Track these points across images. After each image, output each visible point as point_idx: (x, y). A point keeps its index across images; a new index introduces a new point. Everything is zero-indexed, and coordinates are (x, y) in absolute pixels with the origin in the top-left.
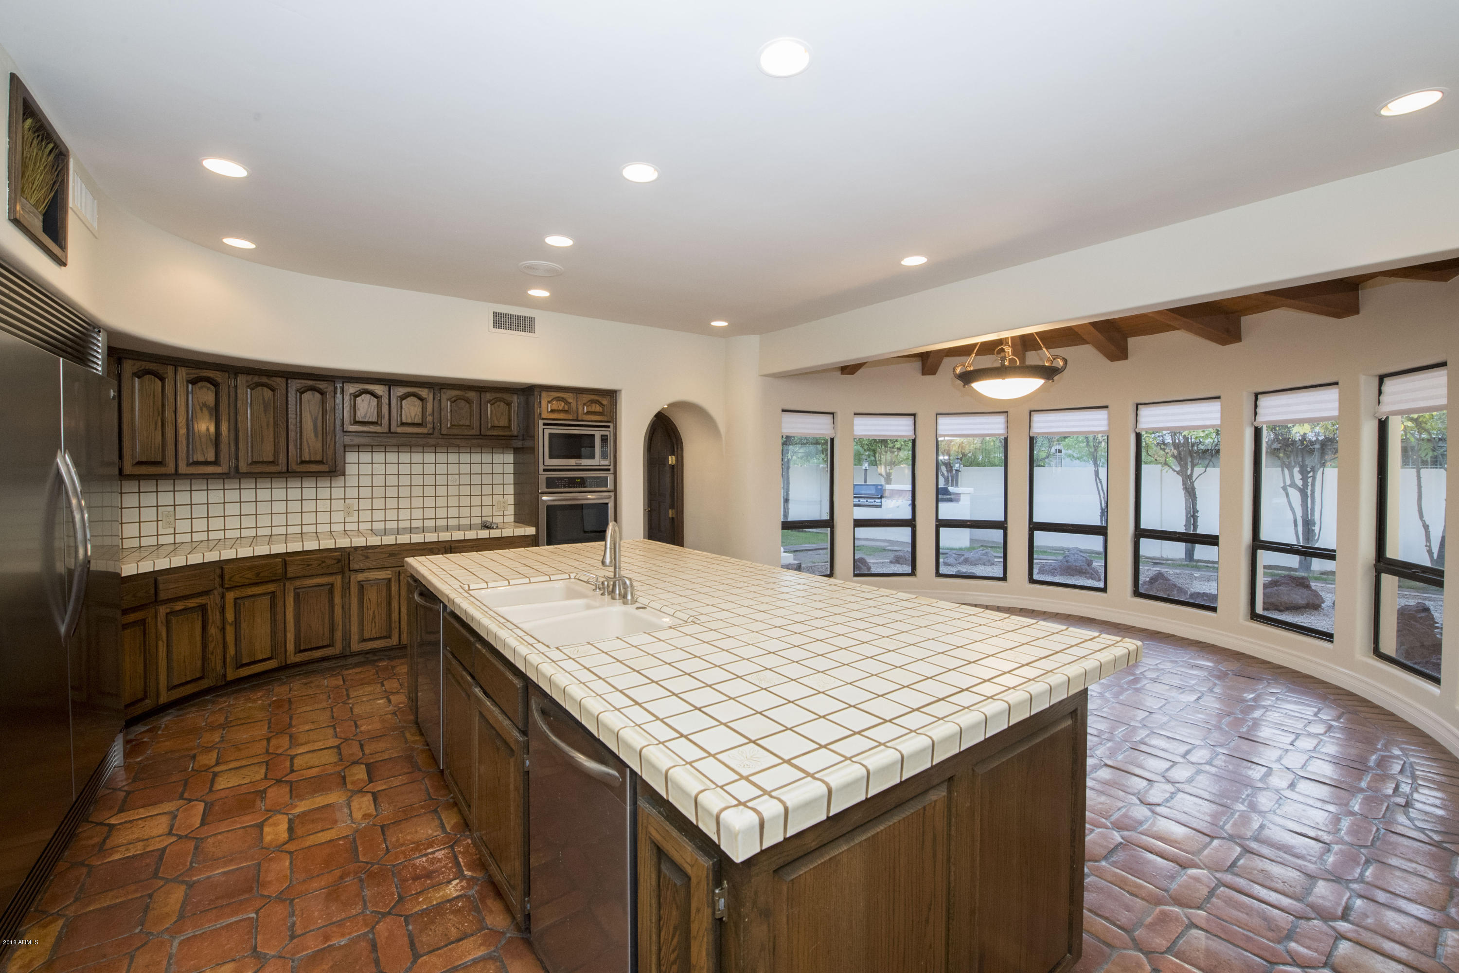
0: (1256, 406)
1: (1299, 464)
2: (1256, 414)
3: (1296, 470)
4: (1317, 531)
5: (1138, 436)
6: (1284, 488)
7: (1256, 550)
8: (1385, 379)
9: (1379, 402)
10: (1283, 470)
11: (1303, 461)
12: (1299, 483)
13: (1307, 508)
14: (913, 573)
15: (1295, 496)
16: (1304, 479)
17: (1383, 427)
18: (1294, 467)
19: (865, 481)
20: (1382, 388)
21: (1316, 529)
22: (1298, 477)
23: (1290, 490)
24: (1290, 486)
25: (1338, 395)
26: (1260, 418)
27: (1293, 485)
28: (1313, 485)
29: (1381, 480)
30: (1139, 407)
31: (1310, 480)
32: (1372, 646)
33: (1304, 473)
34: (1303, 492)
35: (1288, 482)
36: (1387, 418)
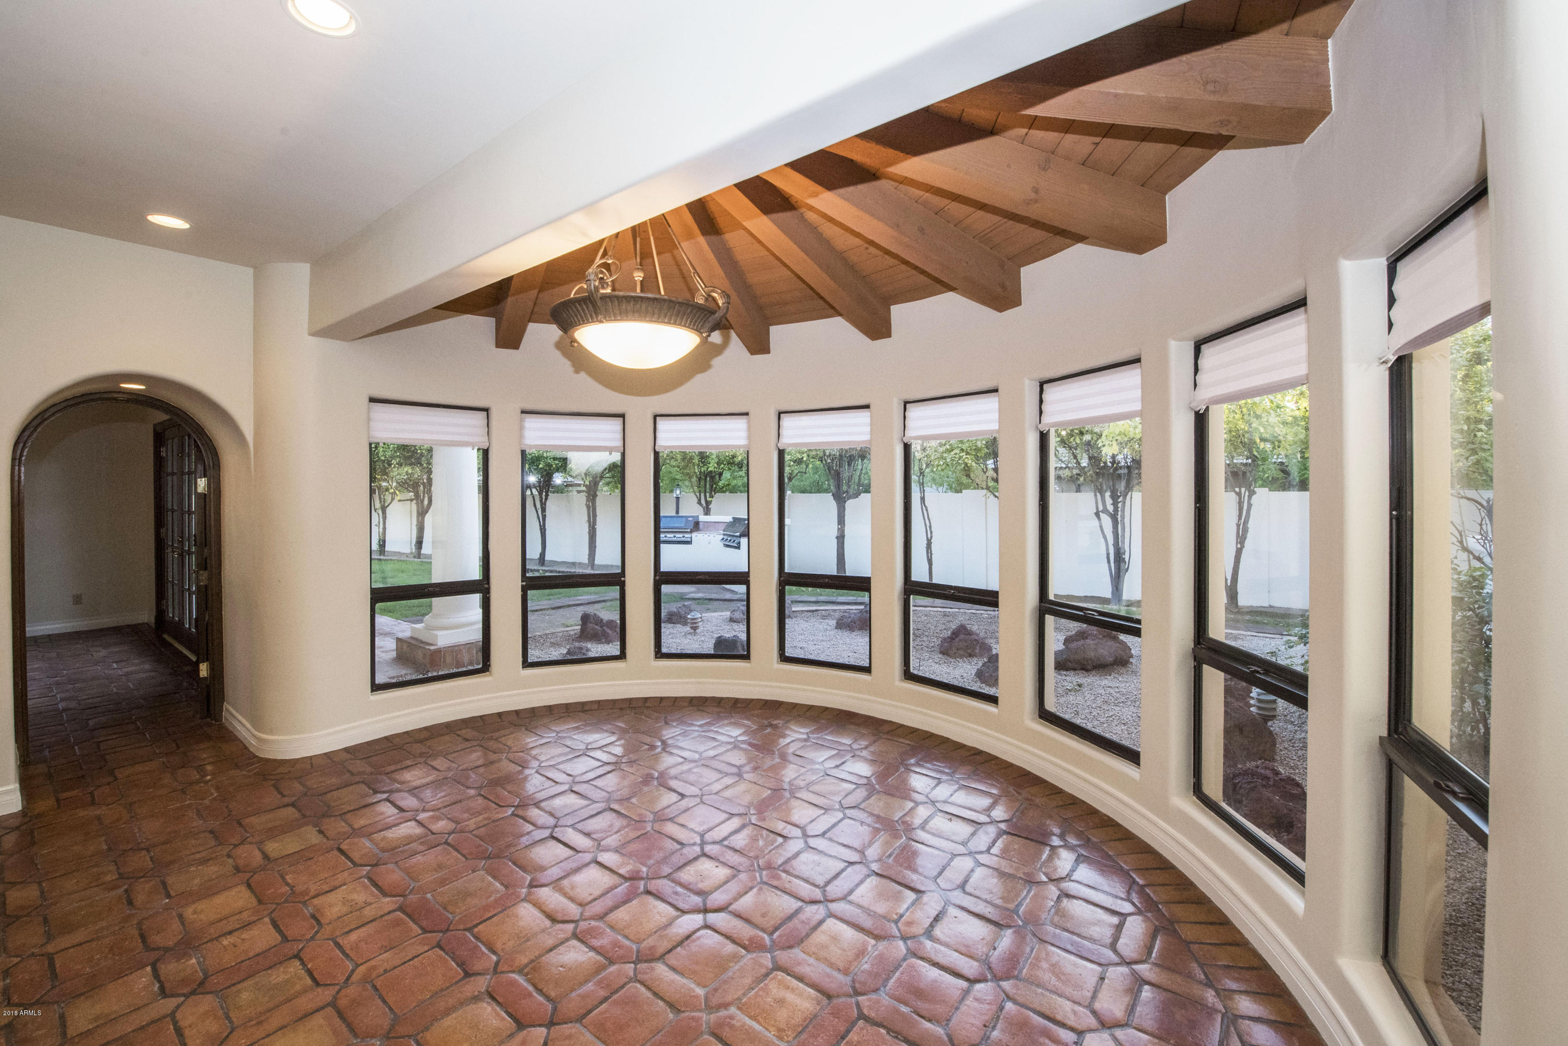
0: (1041, 401)
1: (1110, 488)
2: (1041, 412)
3: (1108, 495)
4: (1127, 560)
5: (907, 447)
6: (1097, 514)
7: (1044, 615)
8: (1203, 347)
9: (1195, 385)
10: (1096, 495)
11: (1113, 485)
12: (1111, 508)
13: (1118, 535)
14: (622, 656)
15: (1107, 521)
16: (1115, 504)
17: (1201, 421)
18: (1106, 491)
19: (677, 512)
20: (1199, 362)
21: (1126, 557)
22: (1109, 501)
23: (1102, 515)
24: (1102, 512)
25: (1139, 377)
26: (1046, 419)
27: (1105, 511)
28: (1123, 511)
29: (1199, 510)
30: (908, 405)
31: (1120, 505)
32: (1192, 781)
33: (1114, 497)
34: (1114, 517)
35: (1101, 508)
36: (1207, 409)
